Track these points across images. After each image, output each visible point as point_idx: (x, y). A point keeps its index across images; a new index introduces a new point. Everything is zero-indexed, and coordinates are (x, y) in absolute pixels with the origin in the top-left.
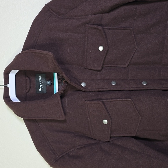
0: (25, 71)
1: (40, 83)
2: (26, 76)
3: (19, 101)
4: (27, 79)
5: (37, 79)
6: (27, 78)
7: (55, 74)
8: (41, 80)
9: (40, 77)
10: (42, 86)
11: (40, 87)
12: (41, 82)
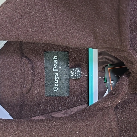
0: (21, 43)
1: (56, 72)
2: (23, 55)
3: (11, 118)
4: (24, 63)
5: (48, 64)
6: (25, 60)
7: (92, 52)
8: (59, 65)
9: (55, 58)
10: (59, 81)
11: (56, 81)
12: (57, 70)
